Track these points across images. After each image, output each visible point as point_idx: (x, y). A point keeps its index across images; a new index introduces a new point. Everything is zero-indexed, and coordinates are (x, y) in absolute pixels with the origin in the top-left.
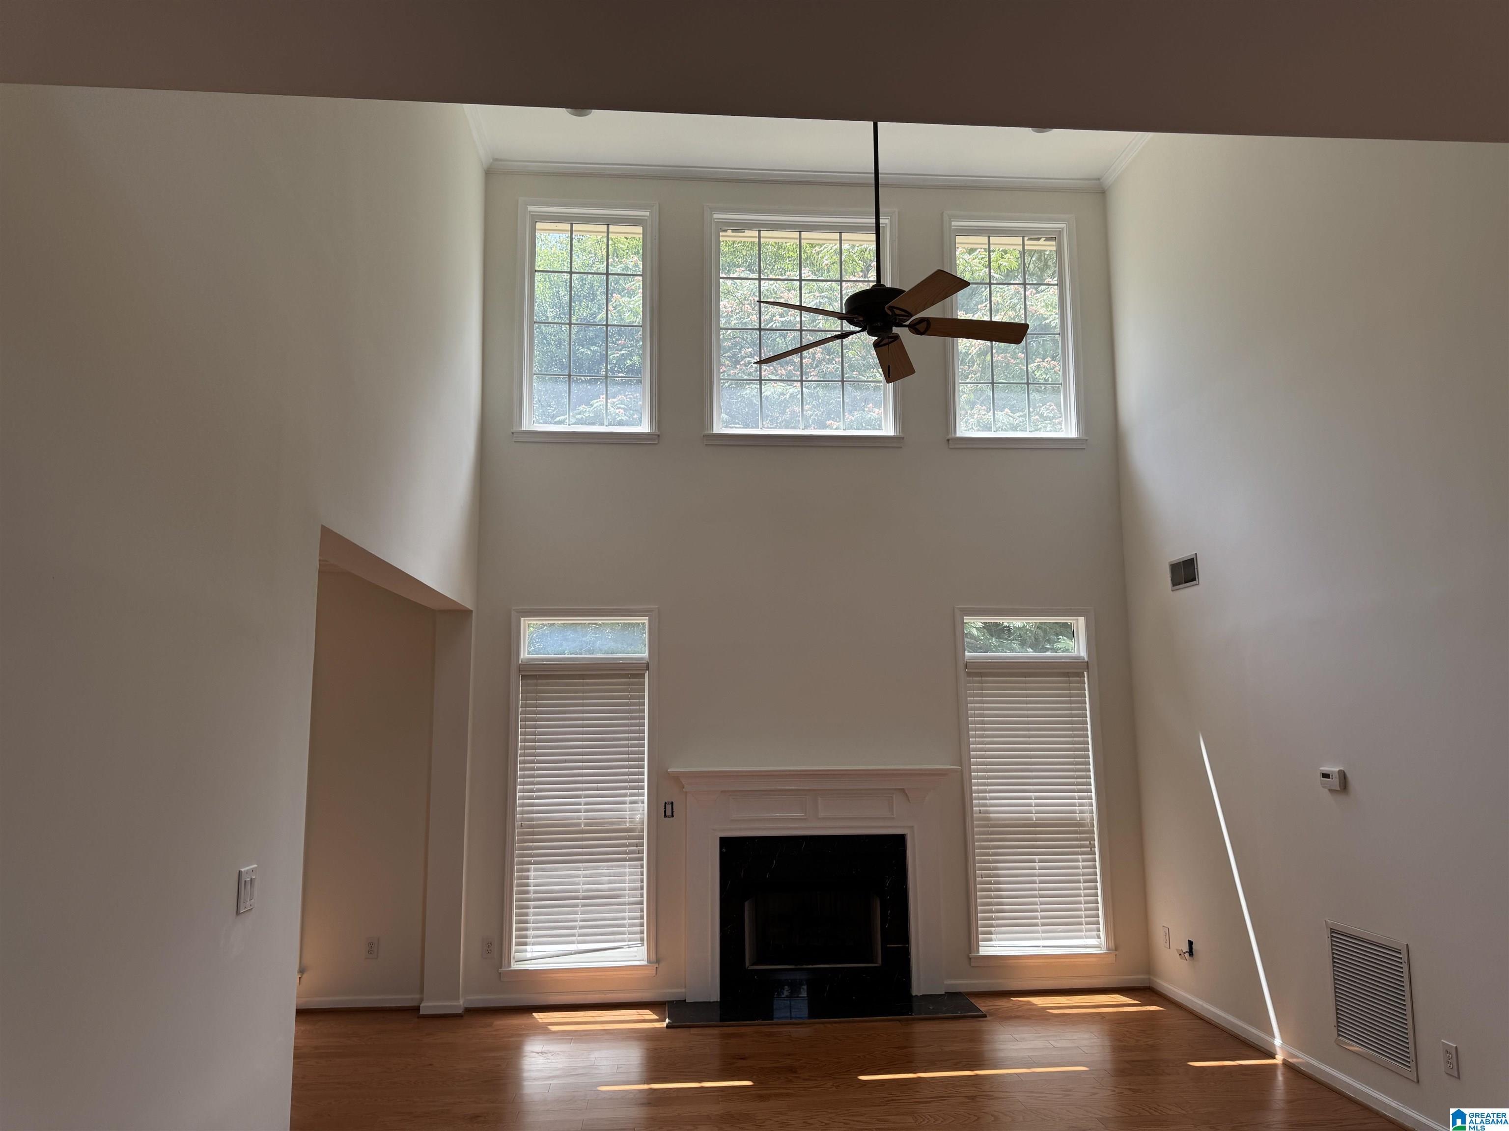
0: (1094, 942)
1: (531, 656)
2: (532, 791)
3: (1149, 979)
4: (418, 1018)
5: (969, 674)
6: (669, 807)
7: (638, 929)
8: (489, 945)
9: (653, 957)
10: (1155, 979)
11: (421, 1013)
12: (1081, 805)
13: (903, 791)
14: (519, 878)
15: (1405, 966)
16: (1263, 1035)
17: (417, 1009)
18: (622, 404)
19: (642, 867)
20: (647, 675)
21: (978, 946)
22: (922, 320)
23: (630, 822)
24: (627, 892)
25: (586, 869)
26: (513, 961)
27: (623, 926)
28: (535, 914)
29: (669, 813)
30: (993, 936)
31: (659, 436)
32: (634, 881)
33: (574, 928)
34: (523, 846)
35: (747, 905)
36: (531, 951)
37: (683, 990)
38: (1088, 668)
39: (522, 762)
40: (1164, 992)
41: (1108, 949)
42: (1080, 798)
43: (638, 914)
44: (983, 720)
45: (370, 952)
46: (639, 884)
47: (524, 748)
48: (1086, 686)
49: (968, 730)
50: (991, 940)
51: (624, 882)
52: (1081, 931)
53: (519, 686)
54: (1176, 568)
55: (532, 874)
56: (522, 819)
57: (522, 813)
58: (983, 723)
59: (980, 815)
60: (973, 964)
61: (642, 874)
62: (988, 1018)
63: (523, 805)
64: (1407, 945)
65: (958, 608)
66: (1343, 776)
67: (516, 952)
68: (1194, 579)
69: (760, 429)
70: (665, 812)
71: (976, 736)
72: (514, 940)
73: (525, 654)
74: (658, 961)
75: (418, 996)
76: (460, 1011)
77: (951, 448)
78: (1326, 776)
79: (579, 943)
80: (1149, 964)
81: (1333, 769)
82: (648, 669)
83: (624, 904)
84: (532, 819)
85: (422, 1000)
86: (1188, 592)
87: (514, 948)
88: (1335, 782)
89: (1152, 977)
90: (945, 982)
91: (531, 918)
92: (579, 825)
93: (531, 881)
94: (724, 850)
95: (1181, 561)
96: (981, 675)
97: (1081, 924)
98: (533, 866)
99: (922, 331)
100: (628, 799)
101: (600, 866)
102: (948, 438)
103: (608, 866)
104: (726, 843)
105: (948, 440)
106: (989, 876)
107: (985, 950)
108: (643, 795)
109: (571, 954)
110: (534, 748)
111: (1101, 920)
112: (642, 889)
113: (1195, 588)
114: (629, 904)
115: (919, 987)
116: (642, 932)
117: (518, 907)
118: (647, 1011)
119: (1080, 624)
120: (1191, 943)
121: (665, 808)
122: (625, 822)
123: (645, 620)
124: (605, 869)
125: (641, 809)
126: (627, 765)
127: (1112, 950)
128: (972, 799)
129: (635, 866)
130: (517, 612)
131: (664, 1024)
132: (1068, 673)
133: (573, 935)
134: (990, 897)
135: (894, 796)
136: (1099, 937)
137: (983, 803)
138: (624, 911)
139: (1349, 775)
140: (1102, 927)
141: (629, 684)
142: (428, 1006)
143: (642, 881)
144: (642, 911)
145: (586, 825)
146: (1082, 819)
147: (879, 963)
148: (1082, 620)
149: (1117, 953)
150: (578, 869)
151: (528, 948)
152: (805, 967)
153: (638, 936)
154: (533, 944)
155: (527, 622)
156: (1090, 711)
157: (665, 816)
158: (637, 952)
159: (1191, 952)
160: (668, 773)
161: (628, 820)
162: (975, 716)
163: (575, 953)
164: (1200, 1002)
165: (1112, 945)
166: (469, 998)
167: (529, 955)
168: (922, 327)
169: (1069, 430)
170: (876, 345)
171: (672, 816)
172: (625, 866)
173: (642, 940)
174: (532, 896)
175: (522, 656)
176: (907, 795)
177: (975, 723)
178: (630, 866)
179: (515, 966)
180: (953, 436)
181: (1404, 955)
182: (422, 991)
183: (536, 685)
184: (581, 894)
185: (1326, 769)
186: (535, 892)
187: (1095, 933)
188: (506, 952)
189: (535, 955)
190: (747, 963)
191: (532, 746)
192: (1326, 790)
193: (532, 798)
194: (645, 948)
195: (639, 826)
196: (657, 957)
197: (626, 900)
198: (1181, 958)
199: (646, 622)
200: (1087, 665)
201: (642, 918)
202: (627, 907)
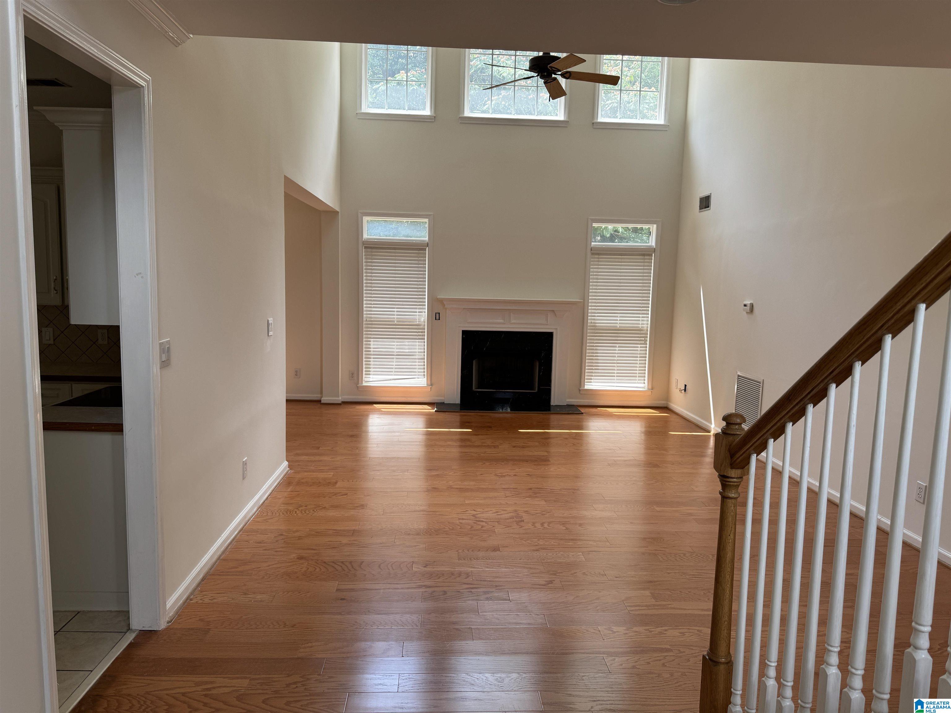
0: (642, 385)
1: (369, 237)
2: (371, 304)
3: (667, 403)
4: (321, 404)
5: (593, 254)
6: (437, 315)
7: (423, 370)
8: (353, 374)
9: (429, 383)
10: (670, 403)
11: (322, 402)
12: (642, 321)
13: (553, 311)
14: (366, 345)
15: (761, 389)
16: (708, 424)
17: (320, 401)
18: (413, 77)
19: (424, 343)
20: (427, 249)
21: (584, 385)
22: (567, 72)
23: (419, 321)
24: (417, 353)
25: (397, 342)
26: (364, 382)
27: (416, 369)
28: (374, 361)
29: (437, 318)
30: (592, 381)
31: (435, 117)
32: (421, 349)
33: (392, 368)
34: (367, 330)
35: (474, 362)
36: (372, 378)
37: (443, 398)
38: (655, 252)
39: (366, 290)
40: (673, 409)
41: (648, 389)
42: (642, 317)
43: (422, 364)
44: (597, 278)
45: (296, 375)
46: (423, 350)
47: (367, 283)
48: (653, 261)
49: (589, 282)
50: (591, 382)
51: (416, 349)
52: (636, 380)
53: (363, 252)
54: (702, 200)
55: (372, 343)
56: (367, 317)
57: (367, 314)
58: (597, 279)
59: (591, 324)
60: (581, 393)
61: (424, 346)
62: (584, 414)
63: (367, 311)
64: (763, 380)
65: (590, 219)
66: (752, 306)
67: (365, 377)
68: (708, 207)
69: (490, 114)
70: (436, 317)
71: (593, 286)
72: (364, 373)
73: (366, 236)
74: (432, 385)
75: (319, 395)
76: (340, 402)
77: (594, 128)
78: (745, 305)
79: (394, 375)
80: (667, 396)
81: (748, 302)
82: (428, 246)
83: (416, 359)
84: (371, 318)
85: (322, 397)
86: (706, 213)
87: (364, 376)
88: (748, 308)
89: (668, 403)
90: (567, 400)
91: (372, 363)
92: (394, 321)
93: (372, 346)
94: (464, 336)
95: (704, 196)
96: (599, 254)
97: (636, 377)
98: (372, 339)
99: (567, 77)
100: (418, 310)
101: (404, 341)
102: (593, 122)
103: (408, 341)
104: (464, 332)
105: (593, 123)
106: (593, 353)
107: (588, 386)
108: (425, 309)
109: (391, 380)
110: (371, 283)
111: (646, 375)
112: (424, 352)
113: (709, 211)
114: (418, 359)
115: (554, 401)
116: (424, 372)
117: (366, 358)
118: (426, 406)
119: (654, 228)
120: (686, 386)
121: (436, 316)
122: (416, 321)
123: (426, 220)
124: (406, 342)
125: (424, 315)
126: (417, 294)
127: (650, 389)
128: (588, 316)
129: (421, 342)
130: (361, 213)
131: (434, 411)
132: (644, 254)
133: (392, 372)
134: (593, 363)
135: (549, 314)
136: (644, 383)
137: (593, 319)
138: (415, 362)
139: (754, 304)
140: (646, 378)
141: (418, 253)
142: (325, 399)
143: (424, 349)
144: (424, 362)
145: (397, 321)
146: (642, 327)
147: (536, 390)
148: (655, 226)
149: (652, 391)
150: (394, 342)
151: (371, 376)
152: (501, 391)
153: (423, 373)
154: (373, 375)
155: (366, 219)
156: (653, 274)
157: (436, 319)
158: (422, 381)
159: (685, 390)
160: (437, 299)
161: (418, 320)
162: (593, 275)
163: (393, 380)
164: (686, 412)
165: (650, 387)
166: (343, 397)
167: (371, 380)
168: (567, 75)
169: (660, 120)
170: (545, 83)
171: (439, 319)
172: (416, 342)
173: (424, 375)
174: (372, 353)
175: (364, 237)
176: (555, 313)
177: (593, 279)
178: (418, 342)
179: (365, 384)
180: (596, 121)
181: (761, 384)
182: (321, 393)
183: (372, 252)
184: (395, 353)
185: (746, 302)
186: (373, 351)
187: (643, 381)
188: (360, 377)
189: (374, 379)
190: (474, 388)
191: (371, 282)
192: (745, 312)
193: (371, 307)
194: (425, 379)
195: (423, 323)
196: (431, 384)
197: (417, 357)
198: (680, 393)
199: (427, 221)
200: (654, 250)
201: (424, 365)
202: (417, 360)
